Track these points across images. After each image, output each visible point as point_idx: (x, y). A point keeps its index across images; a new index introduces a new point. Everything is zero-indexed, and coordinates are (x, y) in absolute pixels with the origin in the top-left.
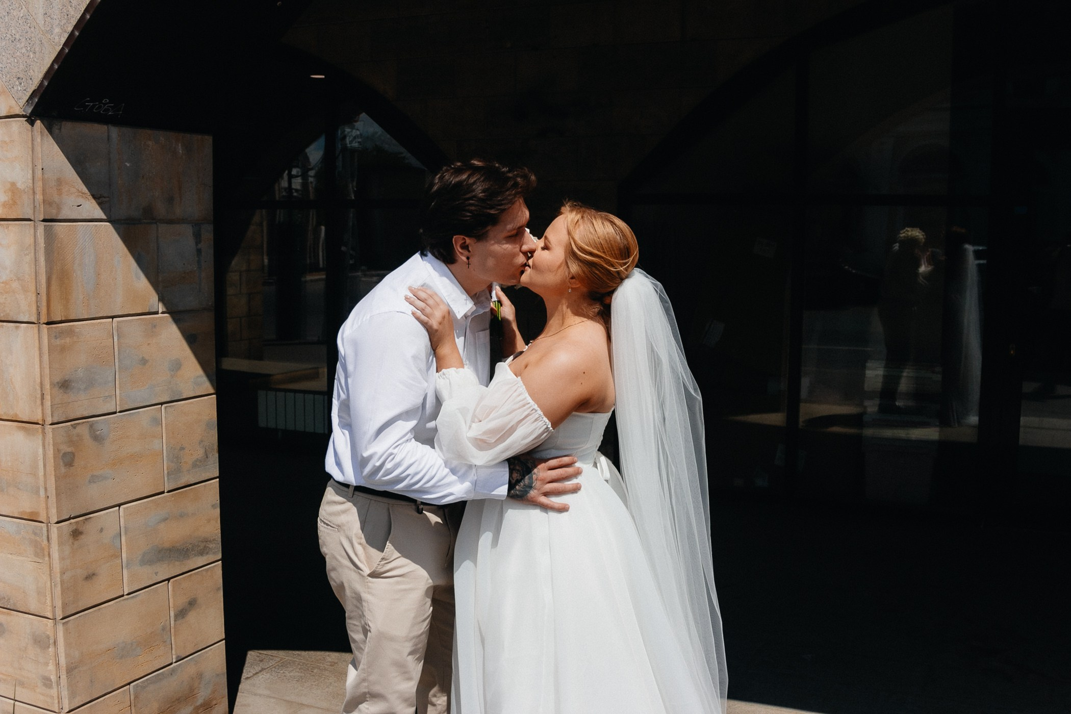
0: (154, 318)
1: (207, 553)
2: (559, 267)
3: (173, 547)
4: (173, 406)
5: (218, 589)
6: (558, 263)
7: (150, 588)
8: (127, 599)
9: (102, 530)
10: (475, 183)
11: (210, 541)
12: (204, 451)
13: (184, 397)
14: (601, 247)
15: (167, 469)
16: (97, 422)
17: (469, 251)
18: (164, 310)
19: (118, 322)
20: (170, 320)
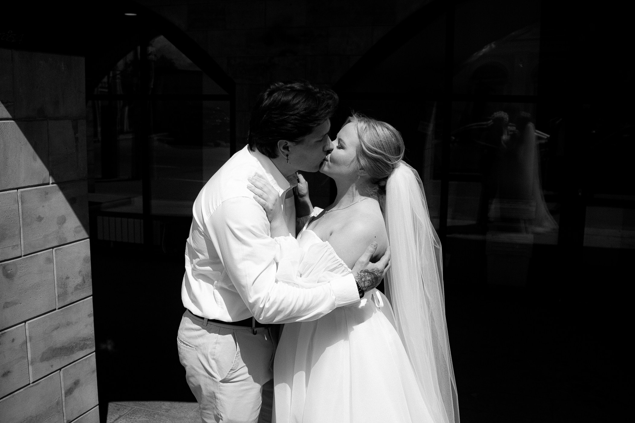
0: (46, 187)
1: (86, 348)
2: (352, 161)
3: (63, 346)
4: (60, 249)
5: (93, 372)
6: (352, 159)
7: (48, 377)
8: (33, 386)
9: (13, 340)
10: (298, 103)
11: (87, 340)
12: (82, 279)
13: (68, 242)
14: (381, 147)
15: (58, 293)
16: (8, 264)
17: (289, 151)
18: (54, 181)
19: (22, 192)
20: (58, 188)
